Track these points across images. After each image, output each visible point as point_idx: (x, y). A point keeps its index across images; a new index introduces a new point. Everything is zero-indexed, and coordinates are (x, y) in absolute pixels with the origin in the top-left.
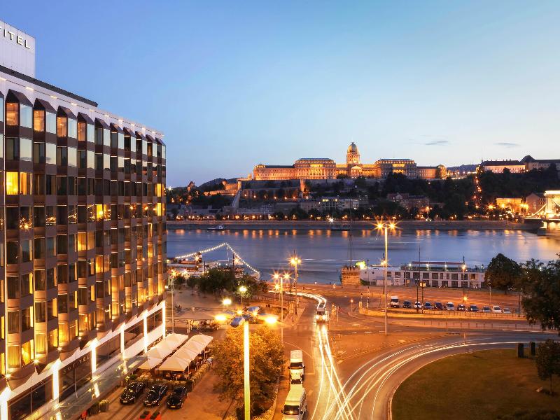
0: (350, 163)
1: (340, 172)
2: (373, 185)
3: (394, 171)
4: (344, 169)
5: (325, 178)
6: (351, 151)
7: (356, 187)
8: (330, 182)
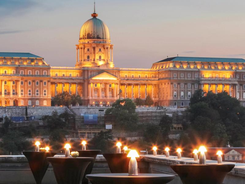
0: (88, 65)
1: (60, 88)
2: (156, 123)
3: (206, 88)
4: (70, 81)
5: (21, 104)
6: (89, 36)
7: (109, 127)
8: (35, 113)
